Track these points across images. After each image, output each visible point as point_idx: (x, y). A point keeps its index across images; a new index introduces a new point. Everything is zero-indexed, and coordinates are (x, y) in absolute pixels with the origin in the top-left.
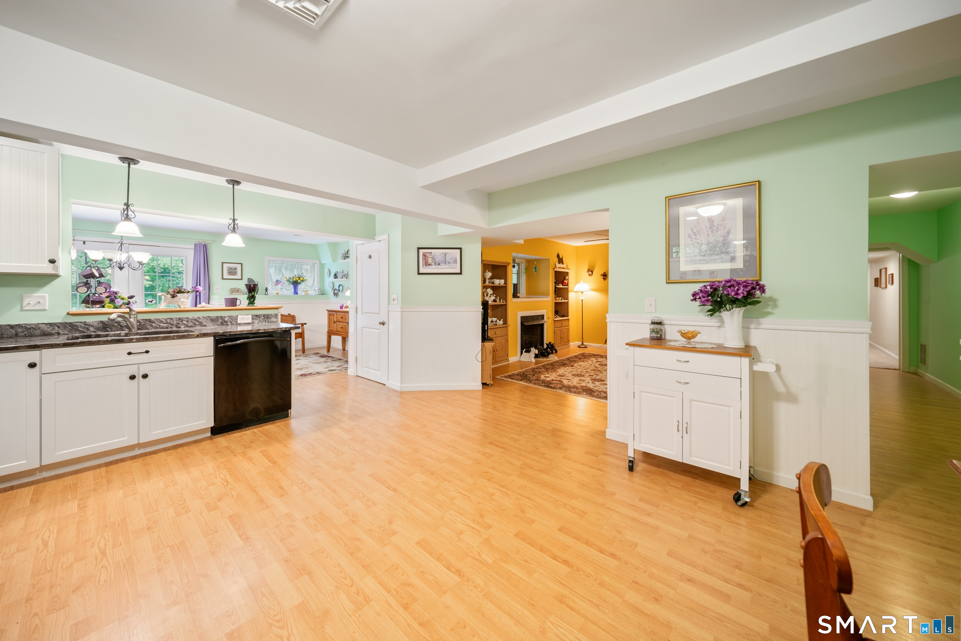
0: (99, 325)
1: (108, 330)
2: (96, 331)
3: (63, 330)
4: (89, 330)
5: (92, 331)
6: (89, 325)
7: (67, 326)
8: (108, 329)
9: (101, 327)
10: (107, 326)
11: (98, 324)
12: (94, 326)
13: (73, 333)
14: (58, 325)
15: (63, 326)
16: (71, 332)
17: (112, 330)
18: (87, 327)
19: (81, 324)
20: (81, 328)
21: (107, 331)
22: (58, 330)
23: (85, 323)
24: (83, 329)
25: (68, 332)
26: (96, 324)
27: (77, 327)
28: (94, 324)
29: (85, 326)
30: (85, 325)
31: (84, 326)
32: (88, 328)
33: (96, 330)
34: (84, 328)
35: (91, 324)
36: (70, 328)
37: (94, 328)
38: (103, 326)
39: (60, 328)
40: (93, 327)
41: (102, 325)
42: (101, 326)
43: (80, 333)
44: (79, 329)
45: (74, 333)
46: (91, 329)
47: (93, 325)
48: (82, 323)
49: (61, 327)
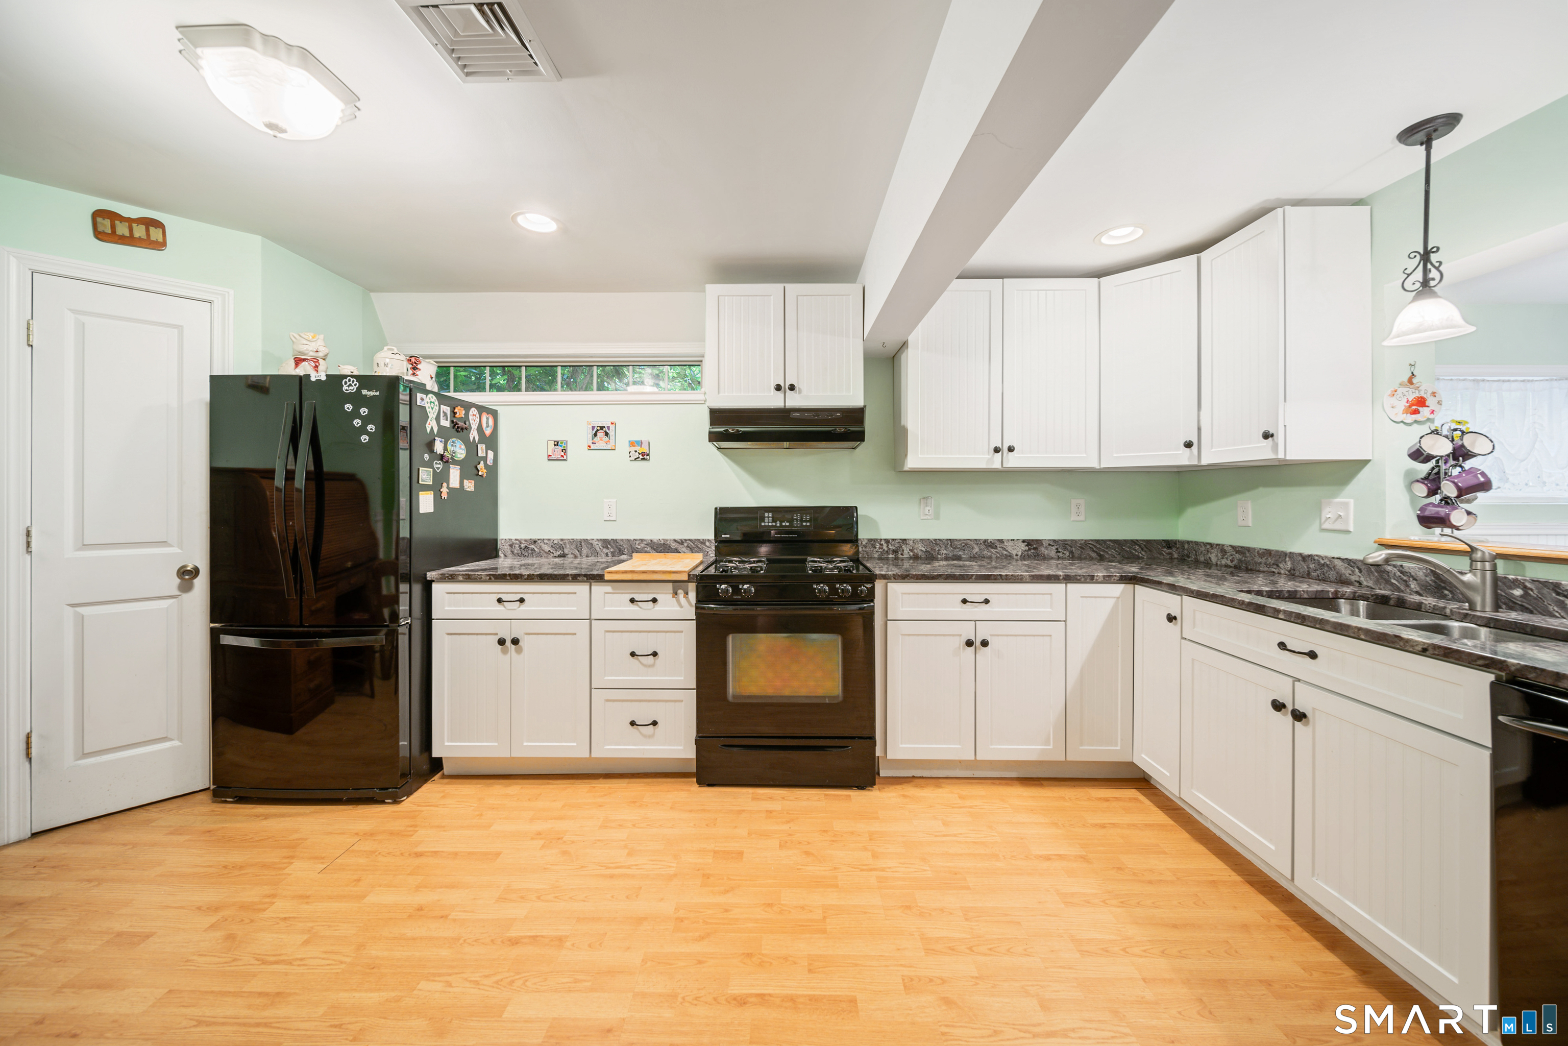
0: (1428, 579)
1: (1446, 595)
2: (1421, 592)
3: (1366, 578)
4: (1408, 586)
5: (1415, 590)
6: (1409, 574)
7: (1373, 570)
8: (1446, 592)
9: (1430, 585)
10: (1444, 583)
11: (1426, 576)
12: (1418, 579)
13: (1381, 587)
14: (1360, 564)
15: (1366, 569)
16: (1379, 586)
17: (1455, 597)
18: (1405, 578)
19: (1395, 569)
20: (1395, 579)
21: (1444, 597)
22: (1360, 577)
23: (1401, 569)
24: (1399, 583)
25: (1374, 584)
26: (1421, 574)
27: (1388, 576)
28: (1418, 573)
29: (1402, 575)
30: (1402, 572)
31: (1400, 576)
32: (1405, 581)
33: (1421, 588)
34: (1400, 580)
35: (1413, 574)
36: (1376, 574)
37: (1418, 584)
38: (1435, 582)
39: (1362, 573)
40: (1416, 580)
41: (1433, 578)
42: (1430, 582)
43: (1392, 589)
44: (1391, 582)
45: (1384, 587)
46: (1412, 586)
47: (1415, 577)
48: (1396, 567)
49: (1364, 571)
